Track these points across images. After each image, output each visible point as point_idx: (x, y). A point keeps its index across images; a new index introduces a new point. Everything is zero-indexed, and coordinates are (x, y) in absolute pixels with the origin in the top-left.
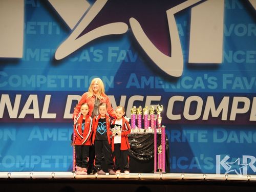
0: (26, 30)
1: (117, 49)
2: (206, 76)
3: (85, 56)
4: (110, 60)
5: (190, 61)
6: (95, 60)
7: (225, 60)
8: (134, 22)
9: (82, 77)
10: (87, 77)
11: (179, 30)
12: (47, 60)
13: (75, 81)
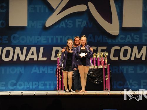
0: (28, 10)
1: (81, 20)
2: (132, 35)
3: (63, 25)
4: (77, 26)
5: (123, 26)
6: (68, 26)
7: (143, 25)
8: (90, 4)
9: (61, 37)
10: (64, 37)
11: (116, 8)
12: (41, 27)
13: (57, 39)
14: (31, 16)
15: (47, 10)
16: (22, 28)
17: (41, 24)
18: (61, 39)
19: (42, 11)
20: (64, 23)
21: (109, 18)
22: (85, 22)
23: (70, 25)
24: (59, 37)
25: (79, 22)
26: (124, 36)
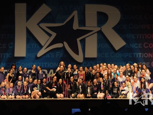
14: (28, 50)
15: (38, 47)
16: (23, 58)
17: (34, 55)
18: (47, 65)
19: (35, 47)
20: (48, 54)
21: (77, 52)
22: (62, 54)
23: (52, 56)
24: (45, 63)
25: (58, 54)
26: (86, 63)
